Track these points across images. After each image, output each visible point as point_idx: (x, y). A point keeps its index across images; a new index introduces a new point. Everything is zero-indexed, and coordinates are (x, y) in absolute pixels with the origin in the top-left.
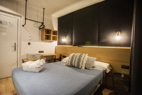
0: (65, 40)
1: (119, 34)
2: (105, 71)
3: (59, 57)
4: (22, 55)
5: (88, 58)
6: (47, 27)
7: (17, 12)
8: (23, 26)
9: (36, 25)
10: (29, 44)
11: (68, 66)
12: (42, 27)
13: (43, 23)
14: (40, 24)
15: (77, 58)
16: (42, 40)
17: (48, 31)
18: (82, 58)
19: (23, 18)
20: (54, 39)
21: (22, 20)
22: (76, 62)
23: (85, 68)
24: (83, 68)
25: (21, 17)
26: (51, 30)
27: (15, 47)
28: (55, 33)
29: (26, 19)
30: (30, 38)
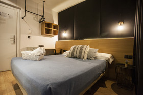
0: (65, 34)
1: (122, 24)
2: (107, 61)
3: (59, 52)
4: (21, 48)
5: (90, 50)
6: (47, 21)
7: (16, 3)
8: (23, 18)
9: (36, 19)
10: (29, 37)
11: (69, 57)
12: (42, 20)
13: (43, 16)
14: (40, 18)
15: (79, 49)
16: (42, 34)
17: (49, 25)
18: (84, 49)
19: (23, 10)
20: (55, 33)
21: (21, 13)
22: (78, 53)
23: (87, 59)
24: (85, 58)
25: (20, 9)
26: (51, 24)
27: (14, 39)
28: (55, 27)
29: (25, 11)
30: (30, 31)
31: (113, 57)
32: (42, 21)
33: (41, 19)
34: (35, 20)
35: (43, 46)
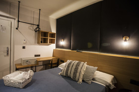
31: (115, 79)
32: (38, 30)
33: (37, 28)
34: (30, 29)
35: (39, 56)
